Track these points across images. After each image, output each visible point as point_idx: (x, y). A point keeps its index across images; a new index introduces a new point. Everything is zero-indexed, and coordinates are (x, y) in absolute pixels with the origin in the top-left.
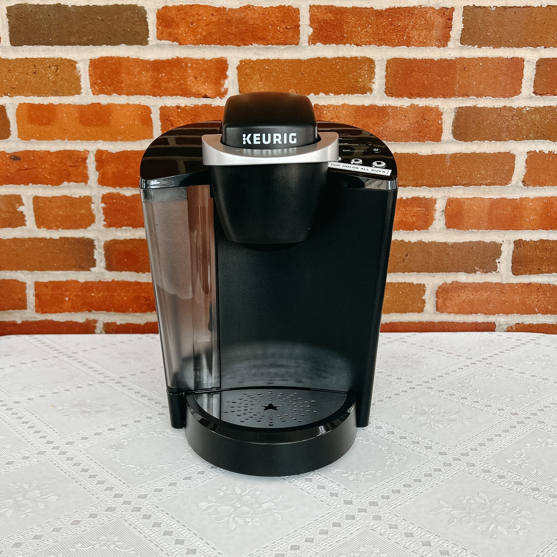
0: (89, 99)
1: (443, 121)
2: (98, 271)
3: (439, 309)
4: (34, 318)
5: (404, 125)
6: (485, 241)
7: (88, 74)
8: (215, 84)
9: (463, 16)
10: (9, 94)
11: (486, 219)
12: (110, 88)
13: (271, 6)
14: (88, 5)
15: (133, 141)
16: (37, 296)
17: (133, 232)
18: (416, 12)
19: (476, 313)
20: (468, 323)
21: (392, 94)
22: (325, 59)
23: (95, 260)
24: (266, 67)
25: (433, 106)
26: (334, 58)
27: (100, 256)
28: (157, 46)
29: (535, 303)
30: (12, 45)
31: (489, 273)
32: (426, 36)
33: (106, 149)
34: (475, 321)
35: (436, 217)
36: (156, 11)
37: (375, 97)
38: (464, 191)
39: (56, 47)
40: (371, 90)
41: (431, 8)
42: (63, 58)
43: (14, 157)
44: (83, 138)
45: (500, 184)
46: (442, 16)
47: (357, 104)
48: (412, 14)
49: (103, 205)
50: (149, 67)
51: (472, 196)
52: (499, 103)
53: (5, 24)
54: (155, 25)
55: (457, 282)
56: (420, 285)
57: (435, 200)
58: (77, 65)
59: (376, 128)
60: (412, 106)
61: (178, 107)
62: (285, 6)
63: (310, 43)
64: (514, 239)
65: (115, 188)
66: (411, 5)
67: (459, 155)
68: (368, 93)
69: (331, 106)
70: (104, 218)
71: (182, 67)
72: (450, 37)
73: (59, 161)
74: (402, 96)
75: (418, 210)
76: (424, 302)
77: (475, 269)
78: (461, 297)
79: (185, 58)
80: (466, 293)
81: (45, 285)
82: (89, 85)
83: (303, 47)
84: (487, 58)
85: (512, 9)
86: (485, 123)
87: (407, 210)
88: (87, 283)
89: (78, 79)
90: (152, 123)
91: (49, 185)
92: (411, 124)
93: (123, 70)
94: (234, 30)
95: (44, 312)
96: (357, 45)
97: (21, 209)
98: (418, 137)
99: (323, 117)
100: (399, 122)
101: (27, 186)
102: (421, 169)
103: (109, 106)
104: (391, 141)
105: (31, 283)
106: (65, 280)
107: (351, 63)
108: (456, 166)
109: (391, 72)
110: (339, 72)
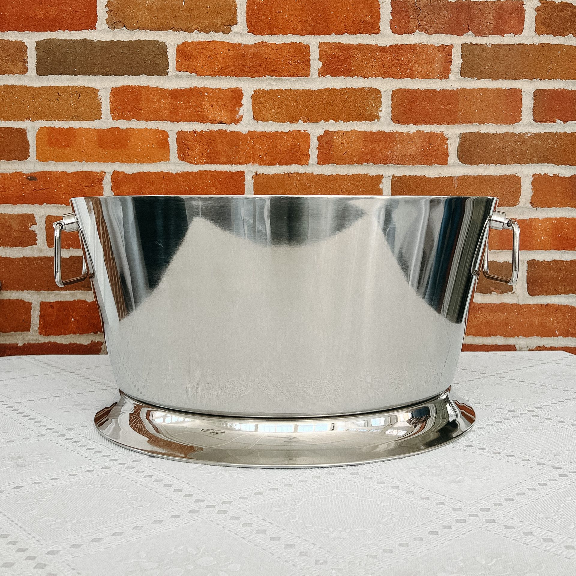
0: (109, 124)
1: (449, 146)
4: (37, 340)
5: (412, 150)
6: (498, 261)
7: (109, 101)
8: (231, 111)
9: (461, 52)
10: (31, 119)
11: (497, 238)
12: (129, 114)
13: (283, 42)
14: (113, 41)
15: (150, 163)
16: (41, 317)
18: (417, 48)
19: (495, 335)
20: (487, 346)
21: (398, 121)
22: (334, 90)
24: (279, 97)
25: (438, 132)
26: (343, 89)
28: (176, 76)
29: (555, 324)
30: (38, 75)
31: (505, 294)
32: (428, 70)
33: (123, 171)
34: (494, 344)
36: (176, 46)
37: (382, 124)
39: (80, 77)
40: (378, 118)
41: (431, 45)
42: (86, 86)
43: (30, 177)
44: (99, 160)
45: (509, 205)
46: (442, 52)
47: (366, 130)
48: (414, 50)
50: (167, 95)
52: (502, 129)
53: (33, 56)
54: (175, 58)
58: (99, 93)
59: (384, 152)
60: (418, 131)
61: (195, 132)
62: (296, 42)
63: (320, 75)
64: (527, 260)
66: (413, 43)
67: (466, 177)
68: (376, 121)
69: (341, 131)
71: (199, 95)
72: (451, 70)
73: (75, 181)
74: (408, 123)
77: (490, 289)
78: (478, 319)
79: (202, 88)
80: (483, 314)
81: (51, 305)
82: (109, 111)
83: (313, 79)
84: (486, 89)
85: (506, 46)
86: (489, 148)
88: (94, 303)
89: (99, 105)
90: (169, 147)
91: (63, 205)
92: (418, 148)
93: (143, 98)
94: (249, 63)
95: (47, 334)
96: (364, 77)
97: (33, 228)
98: (425, 160)
99: (333, 142)
100: (406, 146)
101: (41, 206)
102: (429, 191)
103: (127, 130)
104: (400, 164)
105: (36, 303)
106: (72, 300)
107: (359, 93)
108: (463, 188)
109: (396, 101)
110: (348, 101)
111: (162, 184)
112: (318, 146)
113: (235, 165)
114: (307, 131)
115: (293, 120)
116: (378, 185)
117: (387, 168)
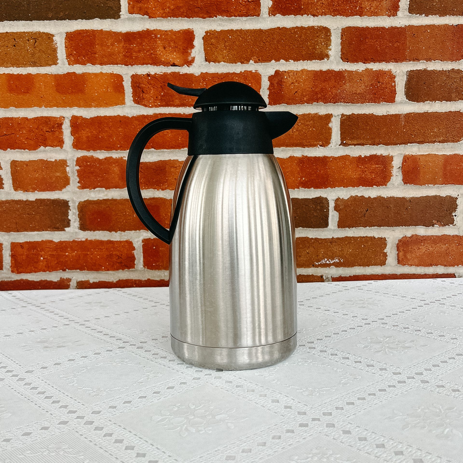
0: (65, 69)
1: (396, 84)
2: (72, 231)
3: (400, 261)
4: (10, 278)
5: (361, 88)
6: (441, 196)
7: (64, 46)
8: (183, 53)
11: (441, 174)
12: (85, 58)
15: (106, 107)
16: (13, 256)
17: (106, 193)
19: (437, 265)
20: (428, 275)
21: (347, 59)
22: (284, 29)
23: (70, 220)
24: (230, 37)
25: (387, 70)
26: (293, 28)
27: (74, 216)
28: (129, 19)
31: (447, 226)
32: (377, 7)
33: (81, 115)
34: (435, 273)
35: (393, 174)
37: (332, 62)
38: (419, 148)
39: (34, 22)
40: (328, 56)
42: (41, 32)
44: (58, 105)
45: (453, 141)
47: (315, 70)
49: (78, 168)
50: (121, 38)
51: (427, 153)
52: (447, 66)
54: (127, 1)
55: (416, 235)
56: (381, 238)
57: (392, 157)
58: (54, 38)
59: (334, 91)
60: (367, 70)
61: (148, 75)
63: (271, 14)
65: (89, 151)
67: (412, 115)
68: (325, 59)
69: (291, 71)
70: (78, 180)
71: (152, 38)
72: (399, 7)
73: (36, 127)
74: (357, 61)
75: (376, 167)
76: (385, 255)
77: (433, 222)
78: (421, 250)
79: (154, 30)
80: (426, 246)
81: (21, 246)
82: (65, 56)
83: (264, 18)
84: (434, 26)
86: (436, 85)
87: (366, 168)
88: (61, 243)
89: (55, 50)
90: (124, 91)
91: (26, 150)
92: (366, 87)
93: (97, 42)
94: (200, 4)
95: (19, 273)
96: (314, 16)
98: (373, 99)
99: (284, 82)
100: (355, 85)
101: (5, 151)
102: (377, 128)
103: (84, 75)
104: (349, 103)
105: (7, 244)
106: (40, 240)
107: (309, 32)
108: (410, 125)
109: (346, 40)
110: (298, 41)
111: (119, 128)
112: (269, 86)
113: (189, 108)
114: (258, 72)
115: (245, 60)
116: (328, 124)
117: (336, 107)
